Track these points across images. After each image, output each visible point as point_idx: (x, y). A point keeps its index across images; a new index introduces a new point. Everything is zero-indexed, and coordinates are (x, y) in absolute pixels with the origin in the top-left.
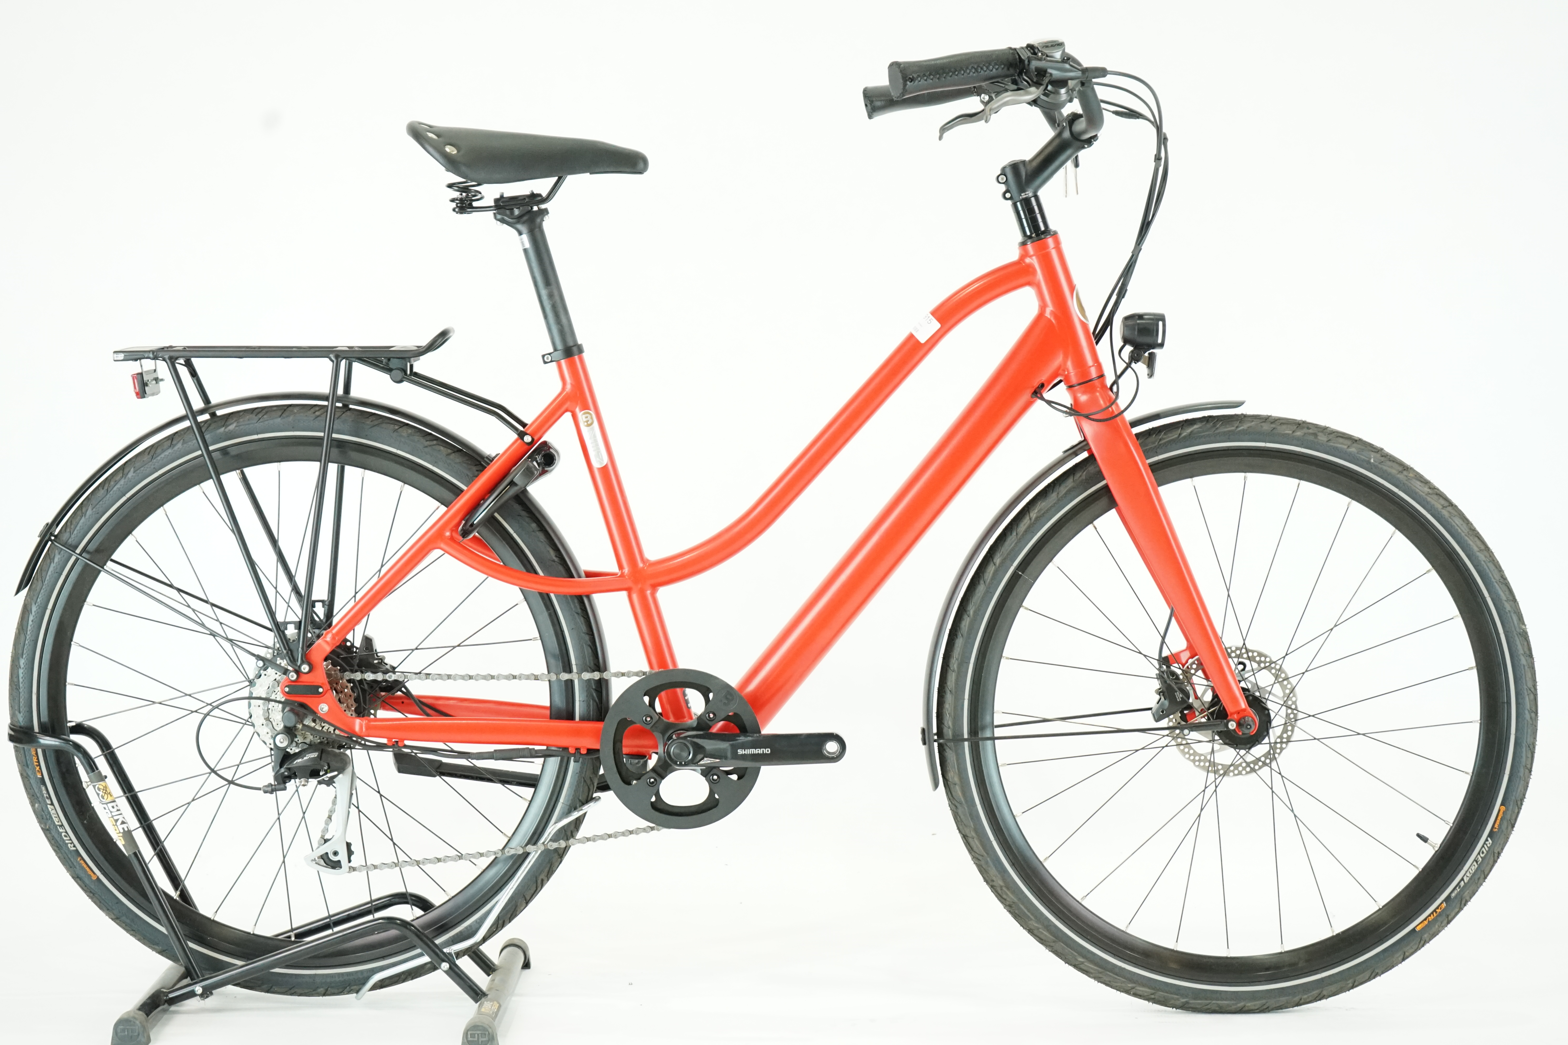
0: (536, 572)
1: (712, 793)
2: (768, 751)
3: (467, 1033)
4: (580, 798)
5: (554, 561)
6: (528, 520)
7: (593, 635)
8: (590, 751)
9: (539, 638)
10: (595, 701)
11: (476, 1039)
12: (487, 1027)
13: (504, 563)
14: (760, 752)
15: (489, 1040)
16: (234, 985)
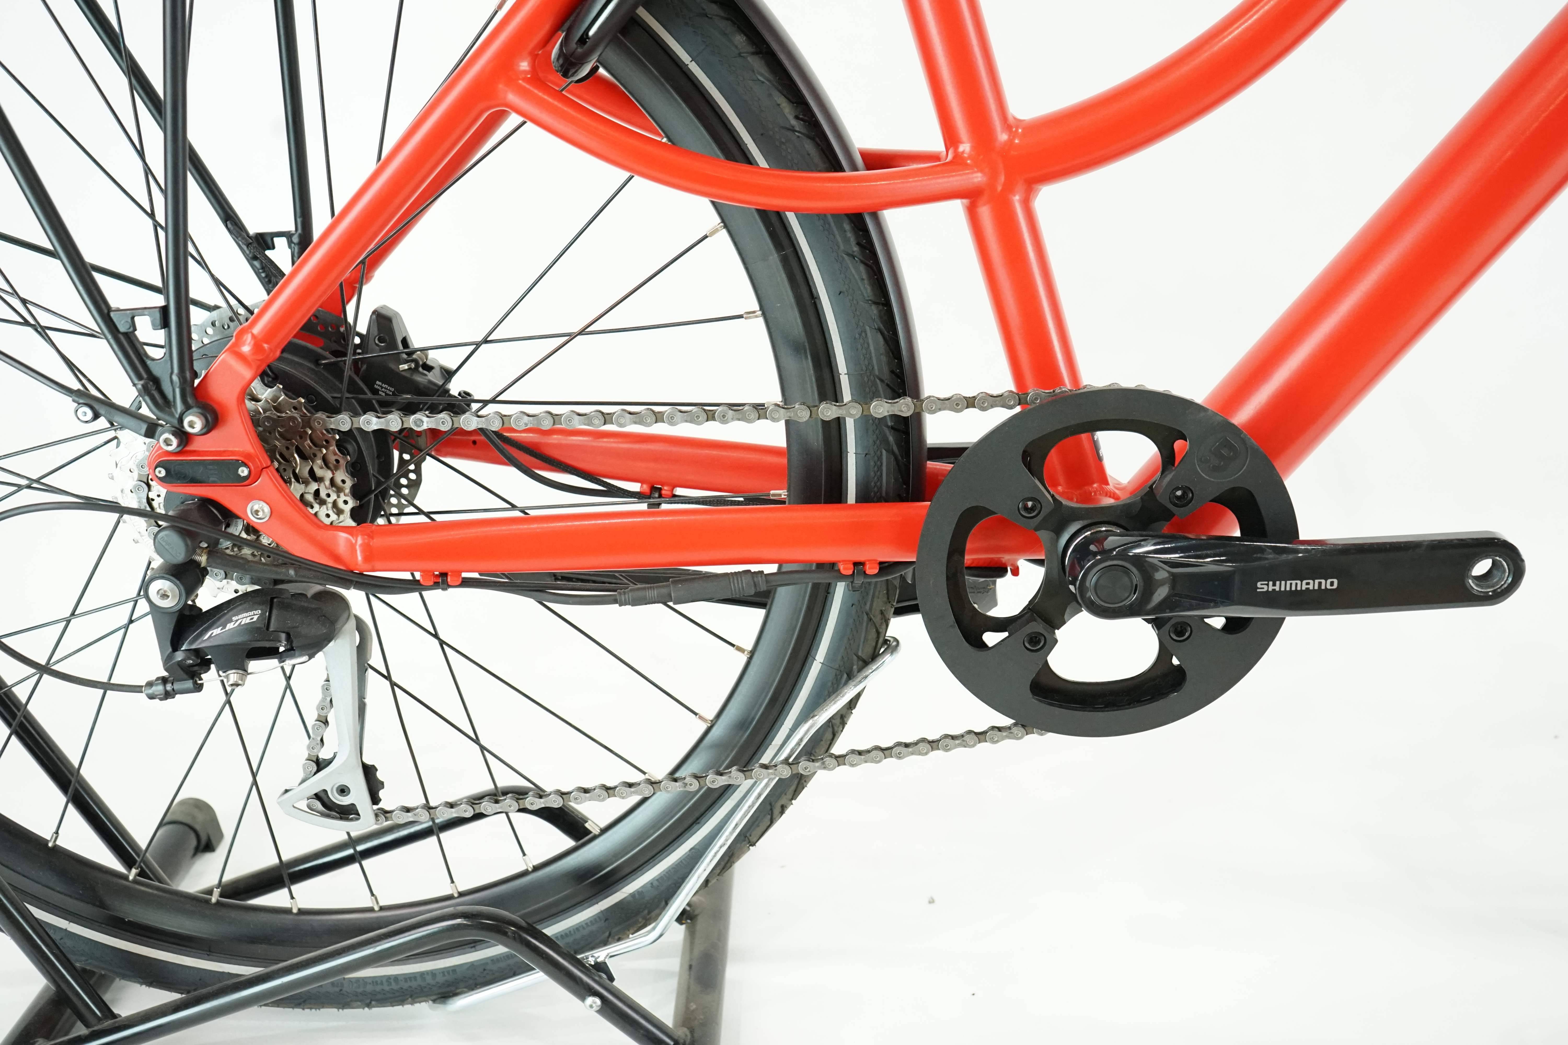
0: (748, 160)
1: (1164, 654)
2: (1332, 584)
4: (860, 654)
5: (792, 130)
6: (726, 26)
7: (887, 304)
8: (885, 567)
9: (760, 313)
10: (893, 453)
13: (669, 139)
14: (1311, 587)
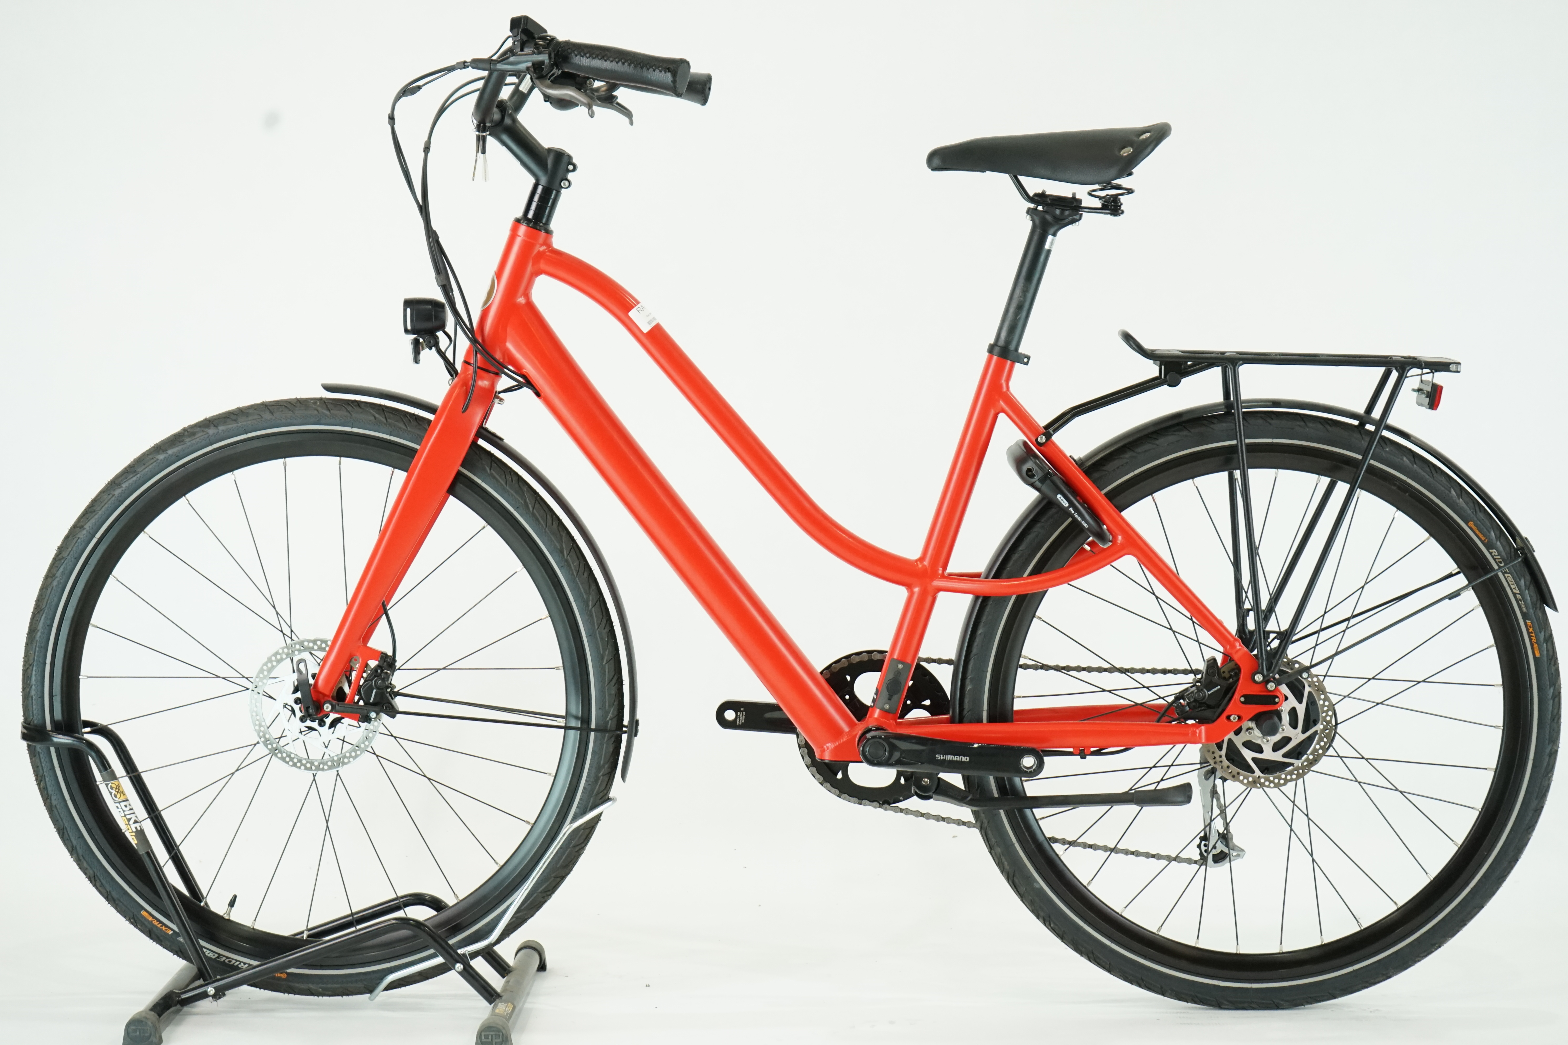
3: (481, 1035)
11: (490, 1040)
12: (501, 1028)
15: (503, 1040)
16: (249, 985)
